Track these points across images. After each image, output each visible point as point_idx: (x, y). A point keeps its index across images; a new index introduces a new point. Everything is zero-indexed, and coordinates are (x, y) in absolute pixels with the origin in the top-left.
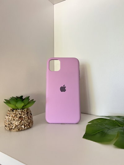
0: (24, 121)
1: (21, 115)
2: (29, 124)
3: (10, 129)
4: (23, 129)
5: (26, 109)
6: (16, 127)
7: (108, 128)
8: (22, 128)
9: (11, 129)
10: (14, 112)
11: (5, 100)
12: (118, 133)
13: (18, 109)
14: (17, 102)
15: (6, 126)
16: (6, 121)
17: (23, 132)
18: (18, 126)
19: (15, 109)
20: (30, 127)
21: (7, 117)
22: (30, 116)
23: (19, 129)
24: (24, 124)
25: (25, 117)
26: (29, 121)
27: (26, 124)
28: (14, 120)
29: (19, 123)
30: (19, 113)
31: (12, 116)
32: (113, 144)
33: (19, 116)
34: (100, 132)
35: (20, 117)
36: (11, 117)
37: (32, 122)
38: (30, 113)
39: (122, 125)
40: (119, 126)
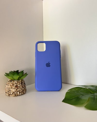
0: (19, 88)
1: (17, 84)
2: (23, 91)
3: (9, 95)
4: (18, 95)
5: (21, 80)
6: (14, 93)
8: (18, 94)
9: (10, 94)
10: (11, 82)
11: (5, 73)
12: (89, 98)
13: (15, 80)
14: (14, 75)
15: (6, 93)
16: (6, 89)
17: (18, 97)
18: (15, 93)
19: (12, 80)
20: (24, 94)
21: (7, 86)
22: (24, 86)
23: (15, 95)
24: (19, 91)
25: (20, 86)
26: (23, 89)
27: (20, 91)
28: (12, 88)
29: (15, 90)
30: (15, 83)
33: (15, 85)
34: (76, 97)
35: (16, 86)
36: (9, 86)
37: (26, 90)
38: (24, 83)
39: (93, 92)
40: (91, 93)
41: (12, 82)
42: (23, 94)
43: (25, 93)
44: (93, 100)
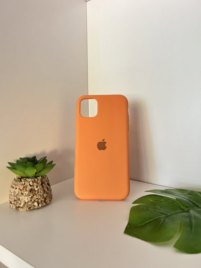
0: (37, 195)
1: (32, 187)
2: (45, 199)
3: (17, 208)
4: (36, 207)
5: (40, 177)
6: (26, 205)
7: (165, 214)
9: (19, 207)
10: (21, 183)
11: (8, 163)
12: (181, 224)
13: (29, 178)
14: (26, 167)
15: (11, 203)
16: (11, 195)
18: (29, 203)
19: (22, 178)
20: (47, 204)
21: (13, 190)
22: (47, 188)
23: (30, 208)
24: (37, 200)
25: (38, 190)
26: (45, 195)
27: (40, 200)
28: (22, 194)
29: (29, 199)
30: (30, 184)
31: (19, 188)
32: (173, 245)
33: (29, 188)
34: (152, 221)
35: (31, 191)
36: (17, 190)
37: (51, 197)
38: (46, 184)
39: (187, 207)
40: (182, 209)
41: (23, 183)
42: (44, 206)
43: (49, 202)
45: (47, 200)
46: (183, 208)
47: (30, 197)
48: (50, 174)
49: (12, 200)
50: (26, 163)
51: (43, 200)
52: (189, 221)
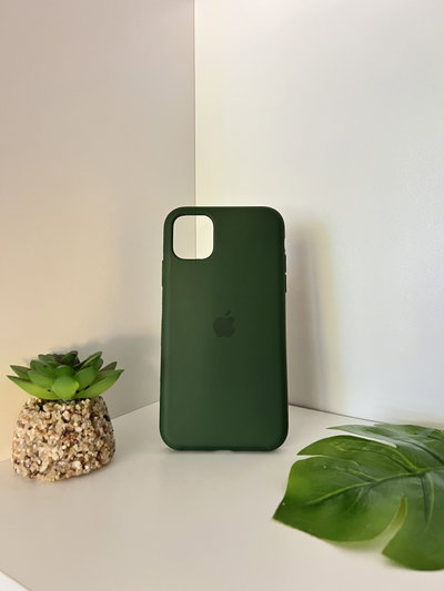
0: (81, 443)
1: (69, 425)
2: (99, 452)
3: (33, 474)
4: (77, 473)
5: (88, 401)
6: (54, 467)
7: (369, 480)
8: (74, 470)
9: (37, 473)
10: (43, 415)
11: (12, 367)
12: (403, 500)
13: (60, 403)
14: (54, 377)
15: (16, 461)
16: (18, 443)
17: (77, 483)
18: (61, 463)
19: (44, 402)
20: (103, 465)
21: (20, 431)
22: (104, 427)
23: (62, 474)
24: (79, 456)
25: (83, 431)
26: (99, 443)
27: (86, 457)
28: (45, 441)
29: (62, 454)
30: (62, 418)
31: (37, 428)
32: (382, 549)
33: (61, 426)
34: (339, 494)
35: (66, 433)
36: (33, 430)
37: (112, 448)
38: (102, 416)
39: (420, 466)
40: (409, 471)
41: (48, 414)
42: (97, 469)
43: (108, 460)
44: (422, 513)
45: (103, 455)
46: (412, 466)
47: (64, 447)
48: (109, 394)
49: (18, 456)
50: (55, 367)
51: (95, 454)
52: (421, 496)
